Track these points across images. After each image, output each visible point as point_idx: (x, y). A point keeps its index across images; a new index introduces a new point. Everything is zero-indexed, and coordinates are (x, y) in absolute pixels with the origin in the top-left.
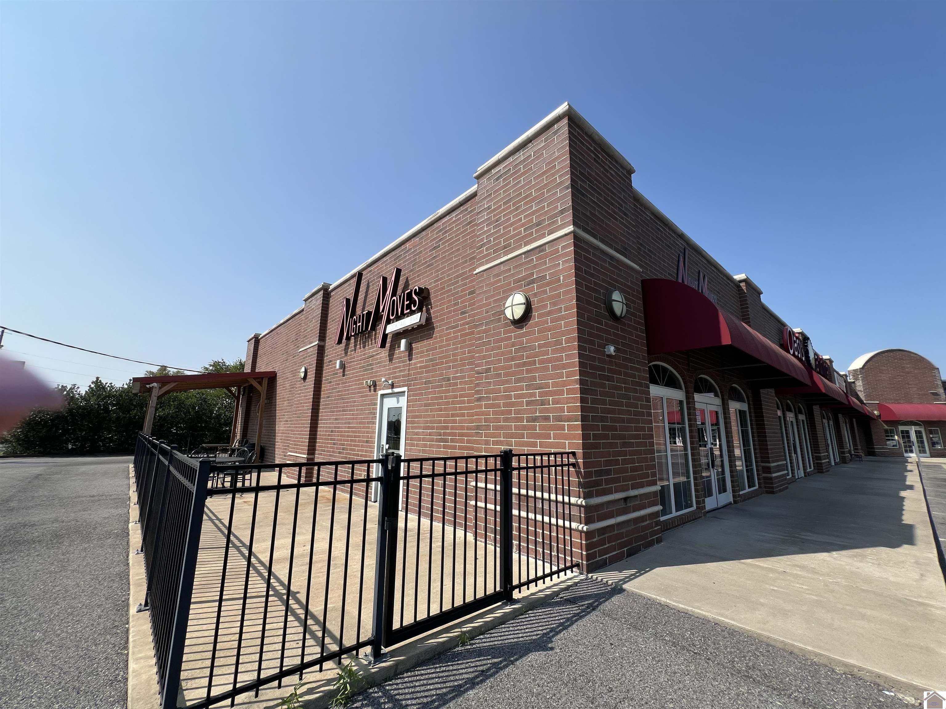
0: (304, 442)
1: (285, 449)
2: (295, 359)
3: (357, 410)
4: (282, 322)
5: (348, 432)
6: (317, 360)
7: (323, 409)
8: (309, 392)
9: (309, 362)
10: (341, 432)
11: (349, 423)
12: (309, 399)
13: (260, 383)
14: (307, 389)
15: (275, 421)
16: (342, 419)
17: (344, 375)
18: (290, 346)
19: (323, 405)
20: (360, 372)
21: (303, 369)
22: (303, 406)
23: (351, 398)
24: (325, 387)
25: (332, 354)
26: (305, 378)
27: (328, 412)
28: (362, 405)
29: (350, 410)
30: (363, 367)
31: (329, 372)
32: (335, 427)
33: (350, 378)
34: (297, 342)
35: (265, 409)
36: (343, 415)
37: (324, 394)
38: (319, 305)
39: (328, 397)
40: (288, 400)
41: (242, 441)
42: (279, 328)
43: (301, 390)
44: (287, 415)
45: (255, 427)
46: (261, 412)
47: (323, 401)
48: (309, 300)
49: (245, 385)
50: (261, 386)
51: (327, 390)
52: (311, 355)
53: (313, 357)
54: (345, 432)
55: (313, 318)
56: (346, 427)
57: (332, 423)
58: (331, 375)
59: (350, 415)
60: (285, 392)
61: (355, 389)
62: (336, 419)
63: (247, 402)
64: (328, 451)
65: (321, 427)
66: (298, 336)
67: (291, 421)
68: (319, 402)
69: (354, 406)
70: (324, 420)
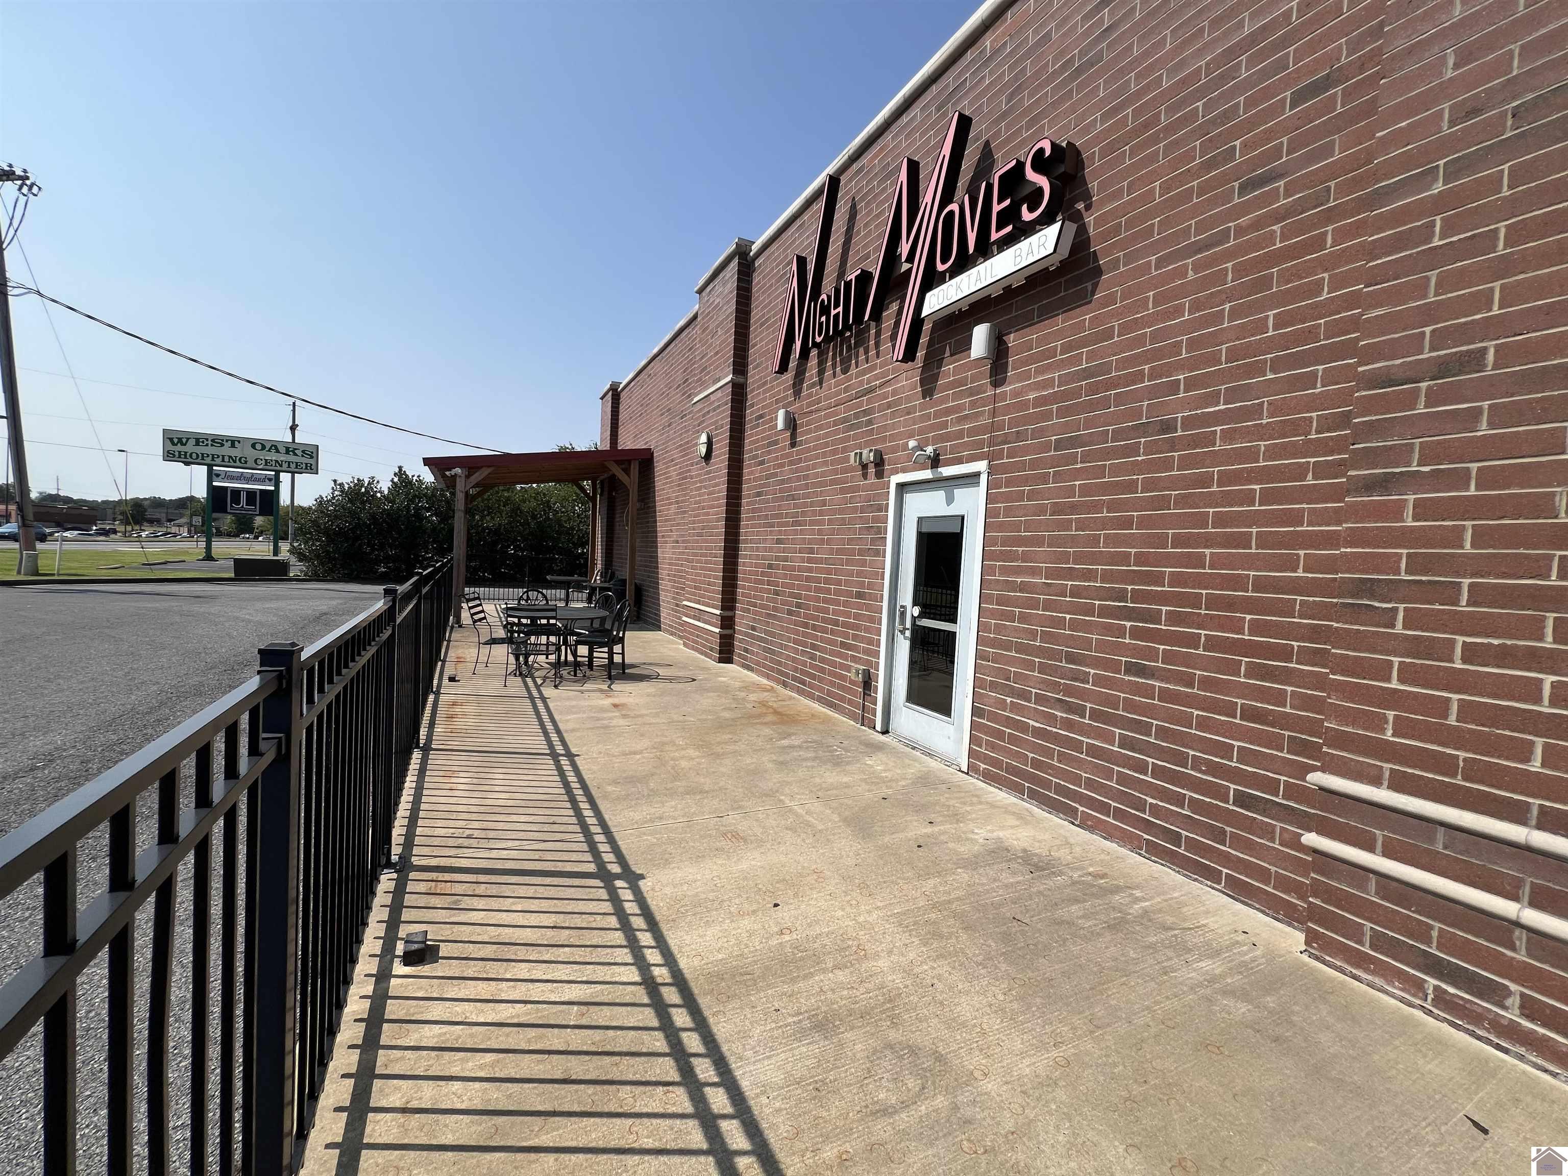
0: (714, 584)
1: (677, 593)
2: (685, 421)
3: (830, 522)
4: (656, 350)
5: (810, 570)
6: (732, 415)
7: (748, 519)
8: (717, 485)
9: (717, 421)
10: (793, 569)
11: (811, 551)
12: (718, 498)
13: (627, 471)
14: (714, 478)
15: (656, 542)
16: (794, 542)
17: (793, 445)
18: (674, 395)
19: (748, 512)
20: (836, 432)
21: (704, 438)
22: (708, 514)
23: (816, 494)
24: (752, 473)
25: (765, 399)
26: (708, 457)
27: (760, 526)
28: (841, 511)
29: (812, 523)
30: (845, 419)
31: (757, 441)
32: (777, 558)
33: (809, 450)
34: (688, 386)
35: (638, 519)
36: (796, 532)
37: (749, 489)
38: (731, 292)
39: (759, 494)
40: (677, 502)
41: (606, 573)
42: (652, 364)
43: (701, 482)
44: (677, 530)
45: (623, 550)
46: (632, 524)
47: (748, 504)
48: (708, 289)
49: (602, 477)
50: (629, 476)
51: (755, 480)
52: (719, 406)
53: (724, 411)
54: (800, 569)
55: (717, 327)
56: (803, 560)
57: (771, 549)
58: (763, 447)
59: (812, 532)
60: (671, 487)
61: (823, 474)
62: (779, 541)
63: (608, 506)
64: (763, 607)
65: (746, 556)
66: (688, 375)
67: (683, 542)
68: (739, 505)
69: (821, 513)
70: (751, 541)
